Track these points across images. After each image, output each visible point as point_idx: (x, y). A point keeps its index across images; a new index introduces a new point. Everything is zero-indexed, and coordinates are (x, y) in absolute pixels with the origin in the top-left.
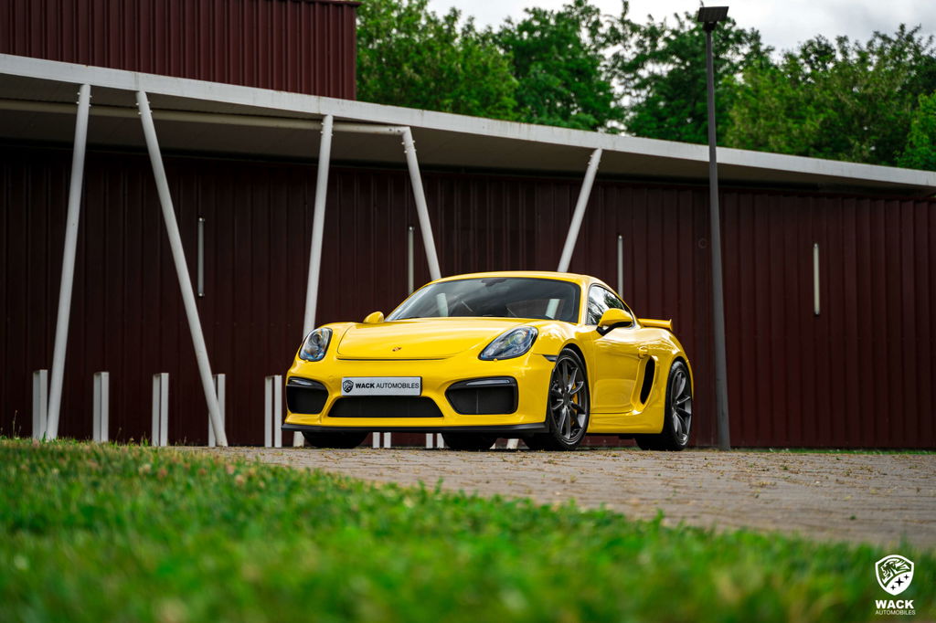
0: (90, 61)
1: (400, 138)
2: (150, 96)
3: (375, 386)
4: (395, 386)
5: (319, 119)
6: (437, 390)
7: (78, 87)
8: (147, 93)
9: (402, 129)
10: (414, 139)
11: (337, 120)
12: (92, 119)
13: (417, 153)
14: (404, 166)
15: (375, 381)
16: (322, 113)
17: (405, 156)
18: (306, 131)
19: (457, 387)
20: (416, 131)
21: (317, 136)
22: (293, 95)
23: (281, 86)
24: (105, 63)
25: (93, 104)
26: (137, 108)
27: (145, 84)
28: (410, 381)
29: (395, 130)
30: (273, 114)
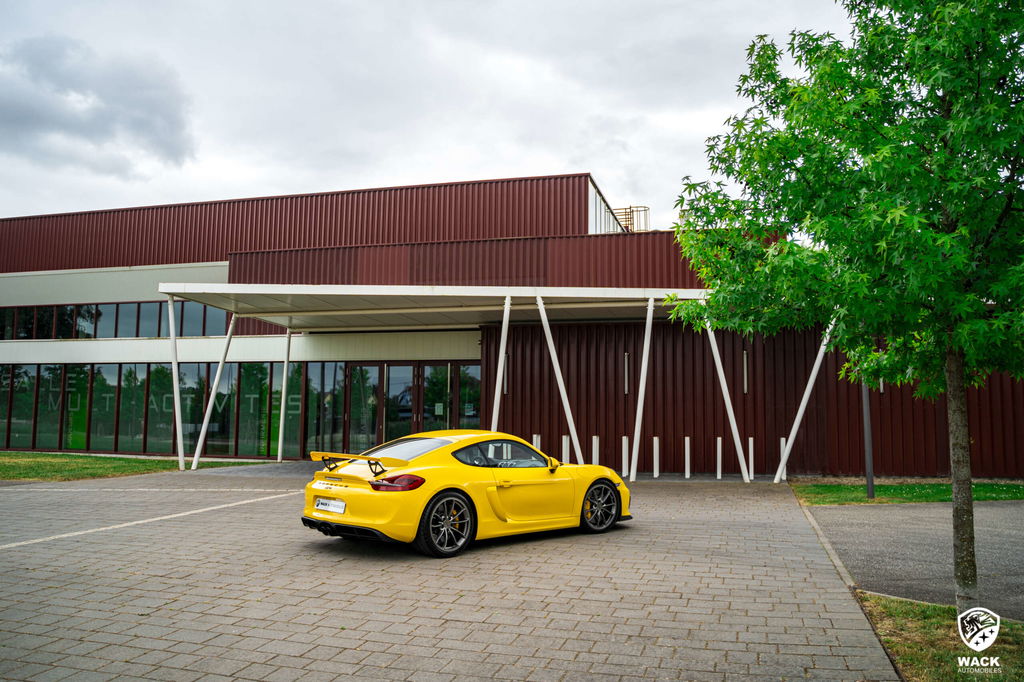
5: (647, 300)
7: (504, 298)
8: (542, 297)
11: (656, 300)
16: (648, 297)
18: (641, 307)
21: (645, 309)
25: (512, 305)
26: (537, 304)
27: (539, 293)
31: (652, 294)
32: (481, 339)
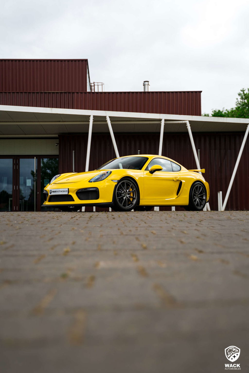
0: (93, 109)
1: (186, 124)
2: (110, 117)
3: (57, 192)
4: (62, 191)
5: (160, 120)
6: (73, 192)
7: (89, 116)
8: (109, 117)
9: (186, 121)
10: (190, 124)
11: (165, 120)
12: (93, 125)
13: (191, 128)
14: (187, 133)
15: (57, 190)
16: (161, 118)
17: (187, 129)
18: (158, 124)
19: (80, 191)
20: (190, 122)
21: (160, 125)
22: (152, 114)
23: (148, 112)
24: (97, 109)
25: (94, 121)
26: (106, 121)
27: (108, 114)
28: (65, 190)
29: (184, 122)
30: (146, 120)
31: (163, 117)
32: (58, 142)
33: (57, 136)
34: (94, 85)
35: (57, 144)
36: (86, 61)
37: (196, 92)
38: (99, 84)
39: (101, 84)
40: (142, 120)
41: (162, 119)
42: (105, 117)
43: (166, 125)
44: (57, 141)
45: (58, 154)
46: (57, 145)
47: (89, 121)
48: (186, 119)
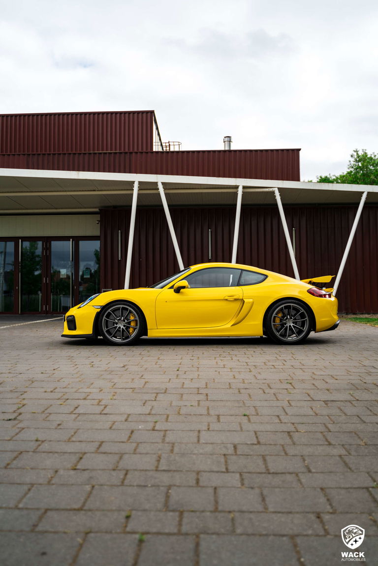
1: (273, 192)
2: (163, 183)
5: (237, 187)
7: (133, 182)
8: (162, 183)
9: (274, 189)
10: (279, 193)
11: (244, 187)
12: (139, 195)
20: (279, 189)
21: (236, 194)
25: (140, 189)
26: (158, 189)
27: (160, 179)
29: (271, 189)
30: (217, 187)
31: (241, 182)
32: (99, 219)
33: (97, 210)
34: (169, 145)
35: (98, 221)
36: (152, 112)
37: (293, 150)
38: (175, 143)
39: (178, 143)
40: (211, 187)
41: (239, 186)
42: (156, 183)
43: (244, 194)
44: (98, 217)
45: (99, 235)
46: (98, 223)
47: (133, 190)
48: (274, 185)
